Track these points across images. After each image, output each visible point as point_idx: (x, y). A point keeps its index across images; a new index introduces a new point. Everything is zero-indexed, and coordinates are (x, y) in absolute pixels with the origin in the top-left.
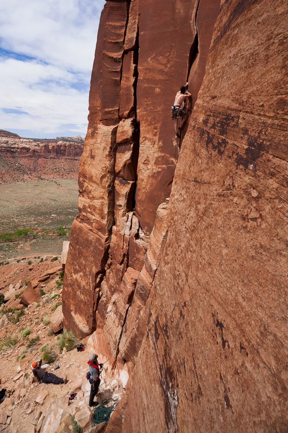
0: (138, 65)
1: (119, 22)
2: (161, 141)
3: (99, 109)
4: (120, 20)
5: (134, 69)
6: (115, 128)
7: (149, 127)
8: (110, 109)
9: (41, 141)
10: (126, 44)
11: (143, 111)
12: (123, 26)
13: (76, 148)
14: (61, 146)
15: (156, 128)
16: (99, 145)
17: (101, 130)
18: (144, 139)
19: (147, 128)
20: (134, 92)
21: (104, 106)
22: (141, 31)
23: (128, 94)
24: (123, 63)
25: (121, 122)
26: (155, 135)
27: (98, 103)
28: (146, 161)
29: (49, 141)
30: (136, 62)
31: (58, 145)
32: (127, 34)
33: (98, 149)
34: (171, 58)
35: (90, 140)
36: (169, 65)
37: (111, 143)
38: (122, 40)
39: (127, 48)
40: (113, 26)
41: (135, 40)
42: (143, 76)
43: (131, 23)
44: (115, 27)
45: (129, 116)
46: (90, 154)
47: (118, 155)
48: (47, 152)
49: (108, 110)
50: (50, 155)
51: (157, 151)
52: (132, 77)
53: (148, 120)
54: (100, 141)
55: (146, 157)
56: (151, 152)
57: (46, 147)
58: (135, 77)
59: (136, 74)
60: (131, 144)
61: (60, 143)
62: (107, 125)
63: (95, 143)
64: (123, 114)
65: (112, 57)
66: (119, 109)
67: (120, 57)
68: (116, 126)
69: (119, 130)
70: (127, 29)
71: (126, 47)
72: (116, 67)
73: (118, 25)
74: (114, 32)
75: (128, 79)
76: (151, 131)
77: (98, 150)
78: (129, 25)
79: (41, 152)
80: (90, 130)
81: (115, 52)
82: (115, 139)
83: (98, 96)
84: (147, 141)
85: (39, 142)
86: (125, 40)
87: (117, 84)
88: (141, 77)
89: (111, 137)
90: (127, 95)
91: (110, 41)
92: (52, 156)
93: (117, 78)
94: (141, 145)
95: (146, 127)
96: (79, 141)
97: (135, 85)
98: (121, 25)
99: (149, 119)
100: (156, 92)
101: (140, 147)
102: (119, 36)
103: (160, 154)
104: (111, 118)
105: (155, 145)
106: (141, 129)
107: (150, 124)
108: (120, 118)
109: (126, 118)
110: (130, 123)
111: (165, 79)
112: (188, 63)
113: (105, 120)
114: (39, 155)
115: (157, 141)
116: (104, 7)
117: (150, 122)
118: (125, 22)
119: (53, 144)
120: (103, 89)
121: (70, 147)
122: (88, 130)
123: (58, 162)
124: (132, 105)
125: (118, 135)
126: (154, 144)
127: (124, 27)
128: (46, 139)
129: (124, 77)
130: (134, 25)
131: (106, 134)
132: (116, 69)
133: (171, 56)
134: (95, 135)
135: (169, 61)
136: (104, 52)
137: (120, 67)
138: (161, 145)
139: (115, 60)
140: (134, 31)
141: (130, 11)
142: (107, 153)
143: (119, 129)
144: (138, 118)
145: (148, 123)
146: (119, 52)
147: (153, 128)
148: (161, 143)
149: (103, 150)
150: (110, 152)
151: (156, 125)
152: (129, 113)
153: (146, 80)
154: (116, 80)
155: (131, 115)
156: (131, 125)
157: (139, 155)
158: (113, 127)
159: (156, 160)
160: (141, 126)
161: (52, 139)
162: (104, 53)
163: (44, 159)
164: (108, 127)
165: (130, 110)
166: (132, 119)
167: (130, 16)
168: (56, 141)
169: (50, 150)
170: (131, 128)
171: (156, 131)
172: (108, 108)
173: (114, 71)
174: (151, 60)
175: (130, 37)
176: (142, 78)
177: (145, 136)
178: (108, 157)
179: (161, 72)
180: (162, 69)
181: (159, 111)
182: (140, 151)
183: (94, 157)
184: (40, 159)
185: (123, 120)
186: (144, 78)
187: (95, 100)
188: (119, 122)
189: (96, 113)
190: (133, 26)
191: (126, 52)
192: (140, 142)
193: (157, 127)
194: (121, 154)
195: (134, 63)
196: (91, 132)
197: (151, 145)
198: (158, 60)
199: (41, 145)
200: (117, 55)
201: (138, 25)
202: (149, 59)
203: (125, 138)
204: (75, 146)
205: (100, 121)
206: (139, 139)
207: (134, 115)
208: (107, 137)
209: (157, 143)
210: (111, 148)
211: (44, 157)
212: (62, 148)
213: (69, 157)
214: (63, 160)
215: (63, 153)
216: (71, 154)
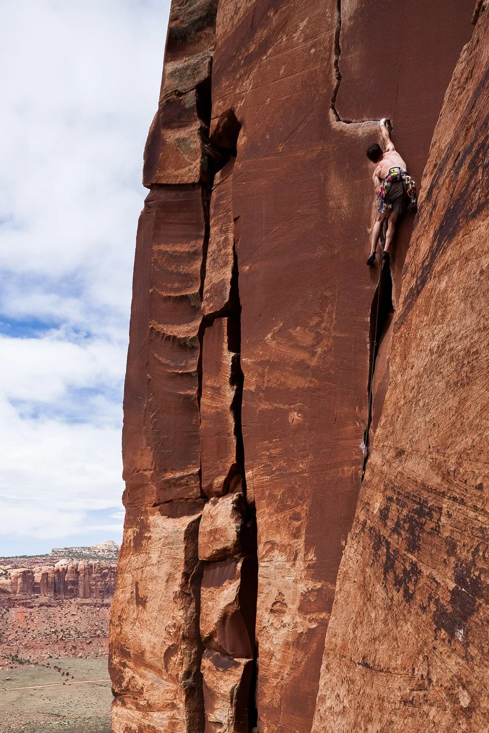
0: (242, 354)
1: (186, 242)
2: (312, 551)
3: (149, 476)
4: (187, 238)
5: (232, 366)
6: (193, 522)
7: (280, 516)
8: (178, 475)
9: (12, 562)
10: (207, 299)
11: (262, 475)
12: (195, 253)
13: (104, 576)
14: (65, 571)
15: (296, 517)
16: (154, 569)
17: (158, 530)
18: (268, 547)
19: (274, 519)
20: (235, 425)
21: (162, 467)
22: (244, 263)
23: (221, 433)
24: (204, 350)
25: (208, 507)
26: (296, 535)
27: (146, 460)
28: (278, 604)
29: (34, 560)
30: (235, 345)
31: (58, 570)
32: (208, 273)
33: (154, 578)
34: (325, 329)
35: (133, 558)
36: (319, 350)
37: (186, 563)
38: (197, 290)
39: (210, 310)
40: (171, 255)
41: (229, 287)
42: (256, 381)
43: (217, 244)
44: (176, 258)
45: (226, 490)
46: (134, 595)
47: (205, 593)
48: (29, 592)
49: (172, 476)
50: (37, 597)
51: (303, 577)
52: (228, 386)
53: (276, 496)
54: (158, 559)
55: (277, 594)
56: (290, 579)
57: (27, 576)
58: (235, 387)
59: (237, 378)
60: (237, 562)
61: (61, 564)
62: (172, 514)
63: (145, 564)
64: (211, 485)
65: (175, 337)
66: (200, 471)
67: (194, 334)
68: (196, 517)
69: (205, 526)
70: (208, 260)
71: (208, 307)
72: (187, 362)
73: (182, 250)
74: (175, 271)
75: (217, 391)
76: (285, 525)
77: (154, 582)
78: (212, 248)
79: (15, 592)
80: (130, 531)
81: (180, 324)
82: (196, 551)
83: (145, 442)
84: (276, 552)
85: (9, 566)
86: (205, 290)
87: (192, 405)
88: (250, 384)
89: (183, 546)
90: (218, 434)
91: (164, 294)
92: (43, 599)
93: (189, 392)
94: (261, 564)
95: (270, 515)
96: (110, 557)
97: (236, 406)
98: (192, 250)
99: (279, 493)
100: (290, 421)
101: (260, 569)
102: (187, 279)
103: (311, 585)
104: (180, 496)
105: (297, 563)
106: (259, 521)
107: (280, 510)
108: (205, 497)
109: (219, 495)
110: (230, 507)
111: (312, 385)
112: (368, 340)
113: (167, 502)
114: (9, 599)
115: (303, 550)
116: (146, 205)
117: (282, 501)
118: (201, 243)
119: (45, 569)
120: (156, 423)
121: (90, 574)
122: (125, 532)
123: (60, 615)
124: (232, 459)
125: (201, 540)
126: (295, 559)
127: (199, 255)
128: (24, 557)
129: (207, 387)
130: (225, 247)
131: (171, 540)
132: (185, 367)
133: (323, 325)
134: (144, 542)
135: (318, 339)
136: (153, 324)
137: (195, 361)
138: (312, 560)
139: (183, 346)
140: (226, 264)
141: (212, 211)
142: (177, 589)
143: (204, 525)
144: (251, 493)
145: (275, 505)
146: (192, 321)
147: (291, 518)
148: (311, 556)
149: (167, 581)
150: (183, 586)
151: (298, 509)
152: (226, 480)
153: (263, 391)
154: (188, 397)
155: (231, 486)
156: (233, 513)
157: (259, 590)
158: (187, 520)
159: (301, 601)
160: (258, 512)
161: (41, 556)
162: (152, 328)
163: (25, 609)
164: (175, 520)
165: (227, 472)
166: (235, 497)
167: (214, 225)
168: (51, 559)
169: (36, 583)
170: (232, 520)
171: (297, 524)
172: (173, 470)
173: (182, 374)
174: (273, 338)
175: (215, 281)
176: (253, 388)
177: (270, 538)
178: (179, 601)
179: (301, 368)
180: (303, 361)
181: (303, 471)
182: (261, 580)
183: (145, 602)
184: (13, 611)
185: (212, 499)
186: (258, 388)
187: (139, 452)
188: (201, 507)
189: (142, 485)
190: (223, 252)
191: (208, 322)
192: (259, 556)
193: (299, 514)
194: (212, 589)
195: (230, 349)
196: (132, 538)
197: (287, 561)
198: (290, 338)
199: (14, 572)
200: (187, 330)
201: (234, 248)
202: (269, 336)
203: (219, 547)
204: (102, 569)
205: (155, 505)
206: (256, 548)
207: (240, 487)
208: (174, 547)
209: (301, 555)
210: (186, 575)
211: (24, 604)
212: (68, 577)
213: (88, 601)
214: (73, 609)
215: (72, 591)
216: (92, 591)
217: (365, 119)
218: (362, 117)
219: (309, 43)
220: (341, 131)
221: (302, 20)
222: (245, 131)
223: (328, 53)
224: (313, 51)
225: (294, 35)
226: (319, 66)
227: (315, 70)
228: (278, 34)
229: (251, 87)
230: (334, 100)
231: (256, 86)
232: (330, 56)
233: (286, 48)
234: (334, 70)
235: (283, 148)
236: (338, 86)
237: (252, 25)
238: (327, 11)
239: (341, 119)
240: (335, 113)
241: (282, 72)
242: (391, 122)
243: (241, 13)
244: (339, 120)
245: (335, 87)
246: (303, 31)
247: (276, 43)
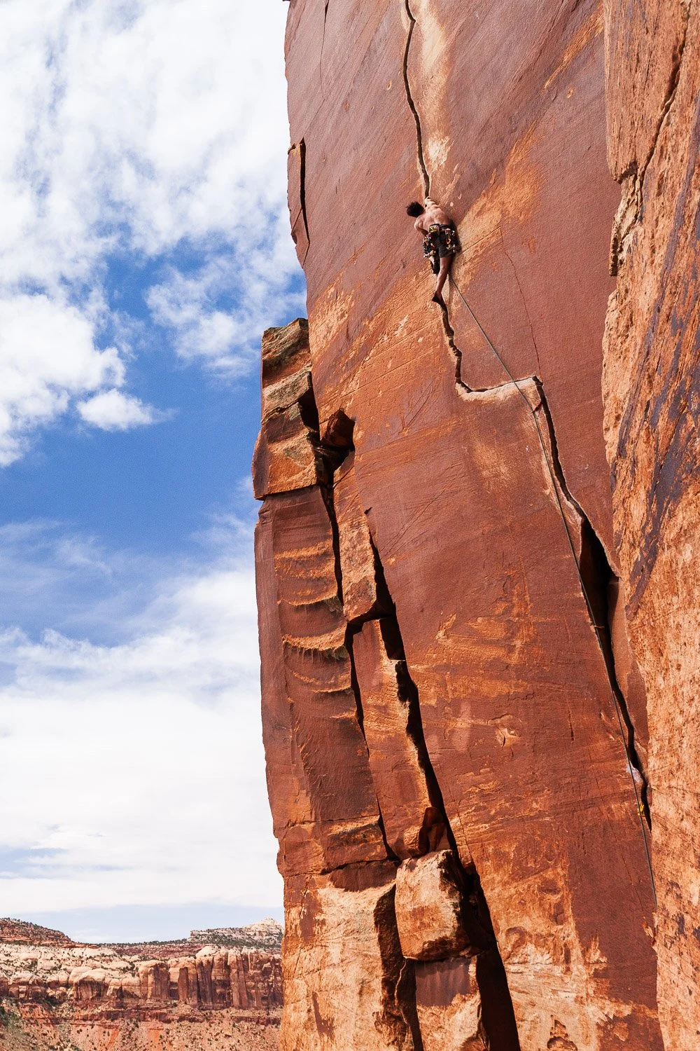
0: (408, 661)
1: (313, 545)
2: (594, 945)
3: (310, 830)
4: (312, 541)
5: (397, 677)
6: (384, 897)
7: (522, 887)
8: (350, 827)
9: (140, 951)
10: (349, 602)
11: (476, 822)
12: (325, 554)
13: (267, 972)
14: (211, 964)
15: (550, 888)
16: (338, 973)
17: (334, 910)
18: (514, 937)
19: (513, 891)
20: (419, 753)
21: (325, 818)
22: (389, 554)
23: (402, 763)
24: (356, 661)
25: (402, 873)
26: (557, 917)
27: (303, 807)
28: (559, 1043)
29: (168, 948)
30: (396, 649)
31: (201, 964)
32: (344, 574)
33: (338, 988)
34: (518, 615)
35: (303, 954)
36: (518, 643)
37: (386, 964)
38: (334, 594)
39: (355, 613)
40: (297, 562)
41: (374, 585)
42: (436, 692)
43: (350, 541)
44: (303, 563)
45: (424, 847)
46: (313, 1014)
47: (426, 1016)
48: (164, 996)
49: (341, 829)
50: (175, 1005)
51: (591, 992)
52: (398, 703)
53: (506, 855)
54: (340, 956)
55: (551, 1024)
56: (568, 996)
57: (160, 972)
58: (408, 703)
59: (408, 690)
60: (468, 964)
61: (206, 953)
62: (351, 886)
64: (400, 841)
65: (316, 650)
66: (381, 821)
67: (341, 644)
68: (386, 889)
69: (403, 904)
70: (343, 560)
71: (351, 611)
72: (336, 679)
73: (309, 554)
74: (304, 577)
75: (383, 710)
76: (533, 901)
77: (341, 995)
78: (344, 546)
79: (145, 997)
80: (294, 912)
81: (319, 635)
82: (397, 944)
83: (296, 786)
84: (530, 948)
85: (136, 957)
86: (344, 593)
87: (354, 731)
88: (429, 698)
89: (375, 935)
90: (396, 767)
91: (295, 604)
92: (184, 1009)
93: (346, 715)
94: (510, 968)
95: (505, 884)
96: (272, 943)
97: (415, 728)
98: (321, 552)
99: (510, 849)
100: (500, 741)
101: (510, 978)
102: (319, 582)
103: (611, 1009)
104: (359, 858)
105: (573, 967)
106: (488, 894)
107: (520, 874)
108: (395, 858)
109: (416, 855)
110: (437, 873)
111: (520, 690)
112: (589, 621)
113: (340, 867)
114: (138, 1008)
115: (577, 943)
116: (261, 517)
117: (518, 862)
118: (330, 543)
119: (184, 961)
120: (307, 759)
121: (245, 970)
122: (288, 913)
123: (208, 1036)
124: (426, 802)
125: (403, 925)
126: (567, 960)
127: (330, 555)
128: (155, 943)
129: (368, 706)
130: (360, 542)
131: (356, 926)
132: (335, 685)
133: (515, 611)
134: (316, 929)
135: (512, 631)
136: (287, 639)
137: (348, 675)
138: (597, 962)
139: (327, 658)
140: (365, 560)
141: (337, 508)
142: (379, 1008)
143: (401, 902)
144: (463, 850)
145: (509, 868)
146: (334, 629)
147: (541, 889)
148: (595, 955)
149: (360, 993)
150: (387, 1002)
151: (549, 874)
152: (421, 832)
153: (449, 705)
154: (345, 722)
155: (432, 839)
156: (442, 883)
157: (517, 1014)
158: (375, 894)
159: (601, 1040)
160: (483, 881)
161: (176, 942)
162: (286, 643)
163: (159, 1024)
164: (357, 894)
165: (421, 820)
166: (440, 856)
167: (342, 522)
168: (190, 947)
169: (172, 984)
170: (445, 894)
171: (555, 898)
172: (341, 821)
173: (333, 694)
174: (447, 635)
175: (355, 580)
176: (433, 702)
177: (515, 923)
178: (384, 1028)
179: (497, 670)
180: (497, 659)
181: (541, 814)
182: (515, 997)
183: (332, 1028)
184: (143, 1026)
185: (406, 861)
186: (440, 701)
187: (291, 799)
188: (392, 873)
189: (302, 844)
190: (359, 548)
191: (354, 628)
192: (503, 954)
193: (553, 882)
194: (435, 1009)
195: (390, 656)
196: (298, 922)
197: (555, 963)
198: (472, 633)
199: (142, 966)
200: (330, 640)
201: (371, 542)
202: (441, 634)
203: (433, 937)
204: (262, 962)
205: (324, 872)
206: (495, 941)
207: (445, 841)
208: (362, 937)
209: (576, 952)
210: (388, 984)
212: (216, 975)
213: (247, 1014)
214: (226, 1027)
215: (222, 996)
216: (250, 997)
217: (503, 383)
218: (500, 382)
219: (415, 335)
220: (476, 400)
221: (402, 319)
222: (359, 426)
223: (439, 337)
224: (421, 340)
225: (396, 332)
226: (432, 350)
227: (429, 355)
228: (378, 336)
229: (358, 386)
230: (458, 375)
231: (363, 385)
232: (442, 339)
233: (390, 345)
234: (451, 350)
235: (408, 432)
236: (459, 362)
237: (348, 337)
238: (428, 304)
239: (472, 389)
240: (463, 385)
241: (389, 366)
242: (538, 378)
243: (334, 330)
244: (469, 391)
245: (456, 363)
246: (405, 327)
247: (377, 344)
